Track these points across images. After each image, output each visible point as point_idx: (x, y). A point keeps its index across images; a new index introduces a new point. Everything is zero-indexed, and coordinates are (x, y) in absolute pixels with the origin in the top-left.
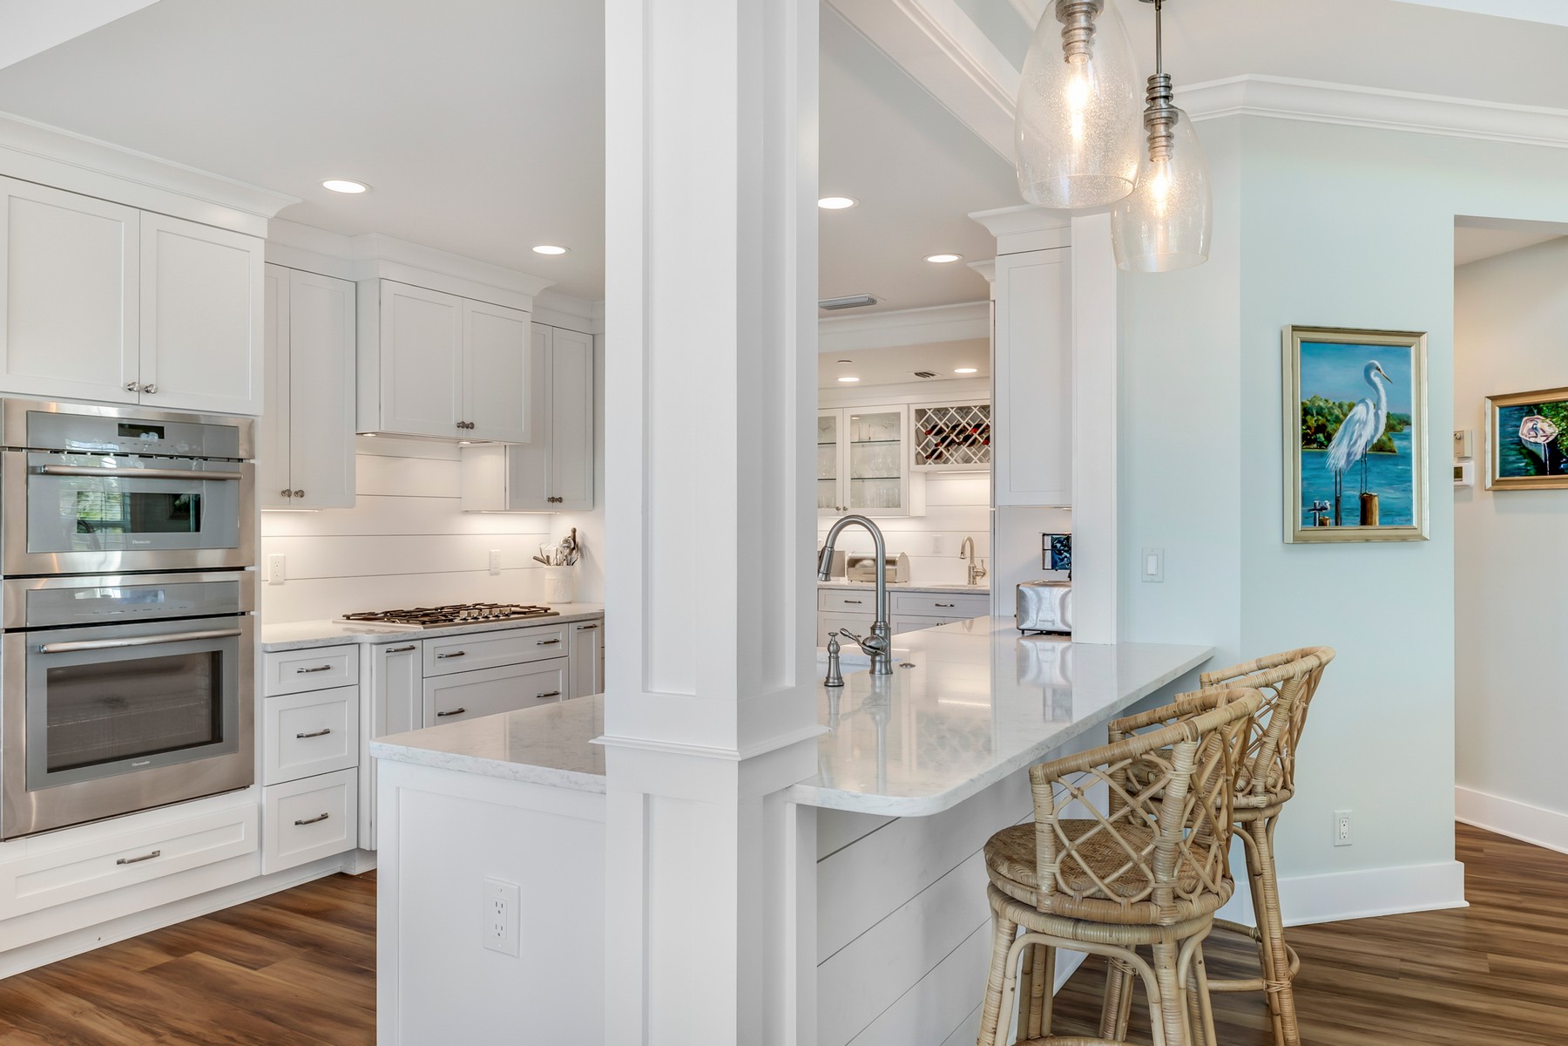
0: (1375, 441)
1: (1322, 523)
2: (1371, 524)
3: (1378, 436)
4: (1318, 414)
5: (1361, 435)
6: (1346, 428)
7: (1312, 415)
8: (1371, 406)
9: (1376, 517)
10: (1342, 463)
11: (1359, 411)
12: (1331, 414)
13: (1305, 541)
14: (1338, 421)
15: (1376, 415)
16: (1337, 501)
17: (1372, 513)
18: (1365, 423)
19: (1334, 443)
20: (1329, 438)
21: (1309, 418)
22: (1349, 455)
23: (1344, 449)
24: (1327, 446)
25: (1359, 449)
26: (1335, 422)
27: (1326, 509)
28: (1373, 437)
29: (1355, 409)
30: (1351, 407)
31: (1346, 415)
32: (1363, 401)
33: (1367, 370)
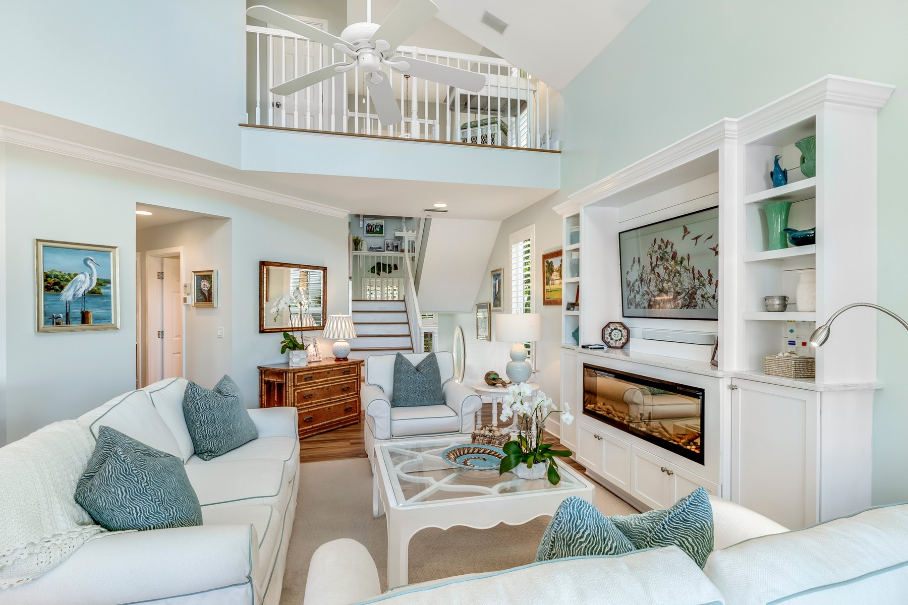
0: (90, 289)
1: (58, 324)
2: (88, 323)
3: (92, 287)
4: (54, 277)
5: (81, 287)
6: (72, 284)
7: (51, 278)
8: (88, 275)
9: (91, 320)
10: (70, 298)
11: (81, 277)
12: (63, 278)
13: (46, 332)
14: (68, 281)
15: (91, 279)
16: (67, 314)
17: (88, 319)
18: (84, 282)
19: (65, 290)
20: (62, 288)
21: (49, 279)
22: (74, 295)
23: (71, 292)
24: (60, 291)
25: (80, 293)
26: (65, 281)
27: (60, 318)
28: (89, 288)
29: (78, 276)
30: (75, 275)
31: (72, 279)
32: (83, 273)
33: (85, 261)
